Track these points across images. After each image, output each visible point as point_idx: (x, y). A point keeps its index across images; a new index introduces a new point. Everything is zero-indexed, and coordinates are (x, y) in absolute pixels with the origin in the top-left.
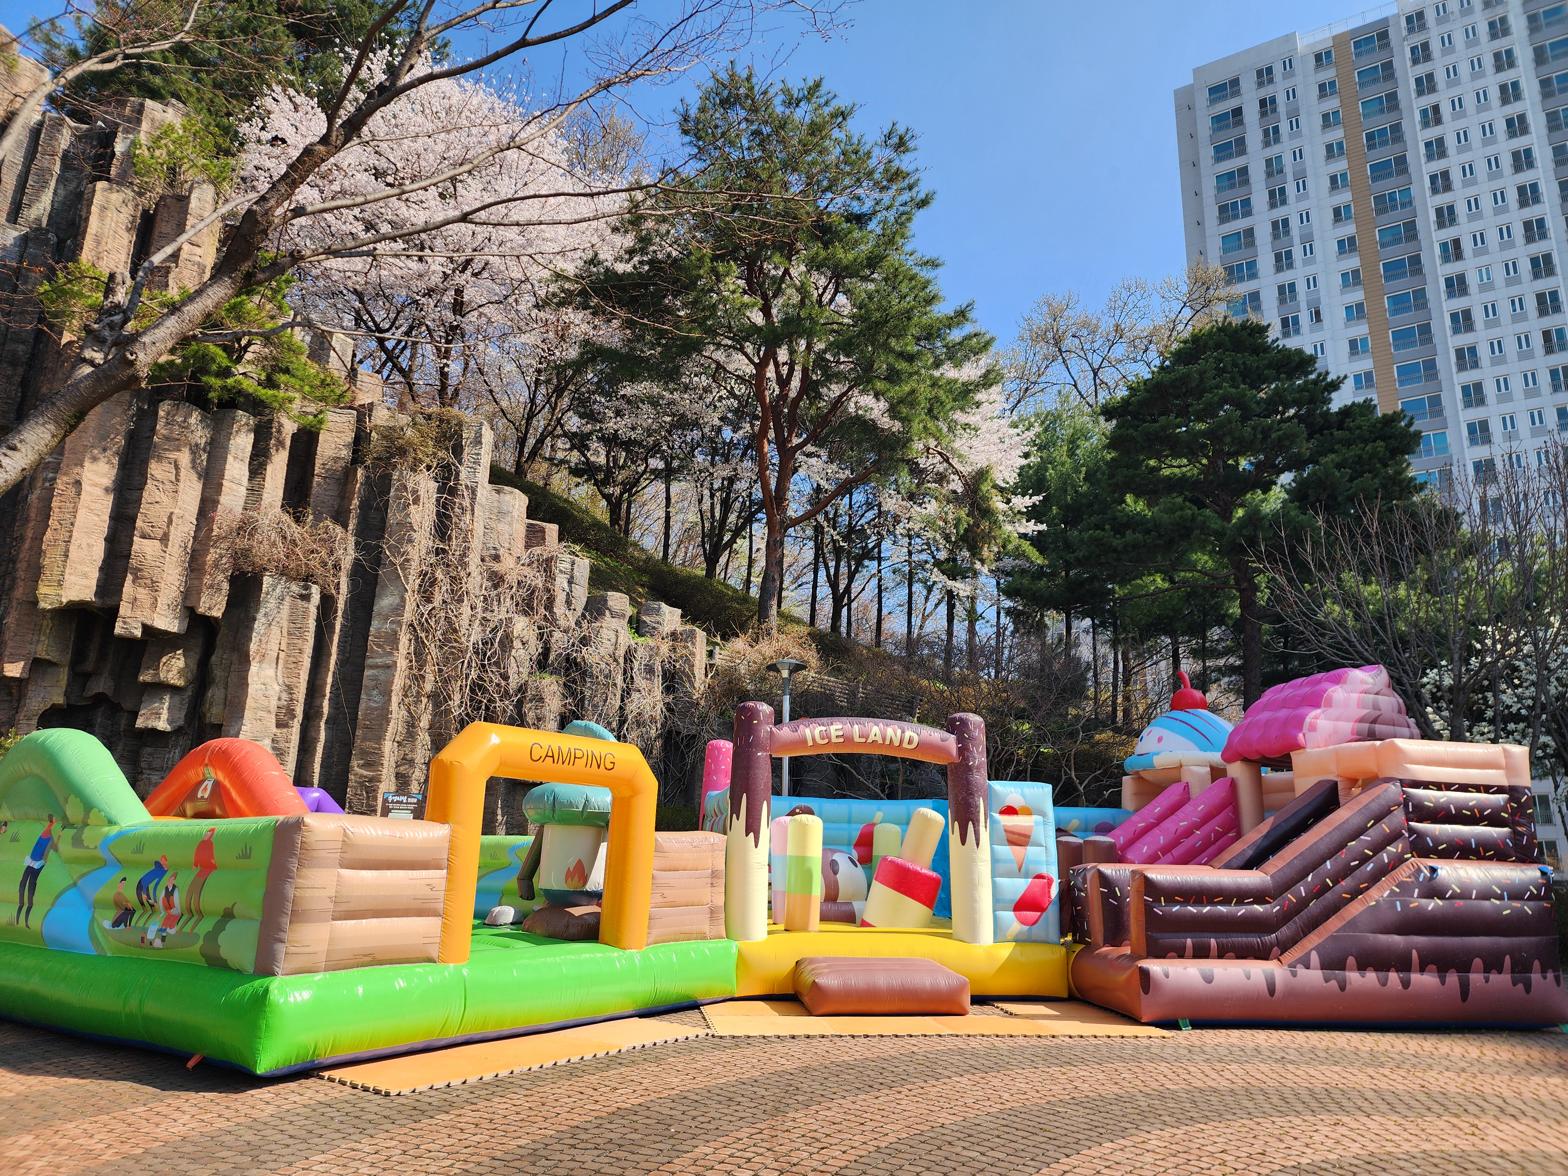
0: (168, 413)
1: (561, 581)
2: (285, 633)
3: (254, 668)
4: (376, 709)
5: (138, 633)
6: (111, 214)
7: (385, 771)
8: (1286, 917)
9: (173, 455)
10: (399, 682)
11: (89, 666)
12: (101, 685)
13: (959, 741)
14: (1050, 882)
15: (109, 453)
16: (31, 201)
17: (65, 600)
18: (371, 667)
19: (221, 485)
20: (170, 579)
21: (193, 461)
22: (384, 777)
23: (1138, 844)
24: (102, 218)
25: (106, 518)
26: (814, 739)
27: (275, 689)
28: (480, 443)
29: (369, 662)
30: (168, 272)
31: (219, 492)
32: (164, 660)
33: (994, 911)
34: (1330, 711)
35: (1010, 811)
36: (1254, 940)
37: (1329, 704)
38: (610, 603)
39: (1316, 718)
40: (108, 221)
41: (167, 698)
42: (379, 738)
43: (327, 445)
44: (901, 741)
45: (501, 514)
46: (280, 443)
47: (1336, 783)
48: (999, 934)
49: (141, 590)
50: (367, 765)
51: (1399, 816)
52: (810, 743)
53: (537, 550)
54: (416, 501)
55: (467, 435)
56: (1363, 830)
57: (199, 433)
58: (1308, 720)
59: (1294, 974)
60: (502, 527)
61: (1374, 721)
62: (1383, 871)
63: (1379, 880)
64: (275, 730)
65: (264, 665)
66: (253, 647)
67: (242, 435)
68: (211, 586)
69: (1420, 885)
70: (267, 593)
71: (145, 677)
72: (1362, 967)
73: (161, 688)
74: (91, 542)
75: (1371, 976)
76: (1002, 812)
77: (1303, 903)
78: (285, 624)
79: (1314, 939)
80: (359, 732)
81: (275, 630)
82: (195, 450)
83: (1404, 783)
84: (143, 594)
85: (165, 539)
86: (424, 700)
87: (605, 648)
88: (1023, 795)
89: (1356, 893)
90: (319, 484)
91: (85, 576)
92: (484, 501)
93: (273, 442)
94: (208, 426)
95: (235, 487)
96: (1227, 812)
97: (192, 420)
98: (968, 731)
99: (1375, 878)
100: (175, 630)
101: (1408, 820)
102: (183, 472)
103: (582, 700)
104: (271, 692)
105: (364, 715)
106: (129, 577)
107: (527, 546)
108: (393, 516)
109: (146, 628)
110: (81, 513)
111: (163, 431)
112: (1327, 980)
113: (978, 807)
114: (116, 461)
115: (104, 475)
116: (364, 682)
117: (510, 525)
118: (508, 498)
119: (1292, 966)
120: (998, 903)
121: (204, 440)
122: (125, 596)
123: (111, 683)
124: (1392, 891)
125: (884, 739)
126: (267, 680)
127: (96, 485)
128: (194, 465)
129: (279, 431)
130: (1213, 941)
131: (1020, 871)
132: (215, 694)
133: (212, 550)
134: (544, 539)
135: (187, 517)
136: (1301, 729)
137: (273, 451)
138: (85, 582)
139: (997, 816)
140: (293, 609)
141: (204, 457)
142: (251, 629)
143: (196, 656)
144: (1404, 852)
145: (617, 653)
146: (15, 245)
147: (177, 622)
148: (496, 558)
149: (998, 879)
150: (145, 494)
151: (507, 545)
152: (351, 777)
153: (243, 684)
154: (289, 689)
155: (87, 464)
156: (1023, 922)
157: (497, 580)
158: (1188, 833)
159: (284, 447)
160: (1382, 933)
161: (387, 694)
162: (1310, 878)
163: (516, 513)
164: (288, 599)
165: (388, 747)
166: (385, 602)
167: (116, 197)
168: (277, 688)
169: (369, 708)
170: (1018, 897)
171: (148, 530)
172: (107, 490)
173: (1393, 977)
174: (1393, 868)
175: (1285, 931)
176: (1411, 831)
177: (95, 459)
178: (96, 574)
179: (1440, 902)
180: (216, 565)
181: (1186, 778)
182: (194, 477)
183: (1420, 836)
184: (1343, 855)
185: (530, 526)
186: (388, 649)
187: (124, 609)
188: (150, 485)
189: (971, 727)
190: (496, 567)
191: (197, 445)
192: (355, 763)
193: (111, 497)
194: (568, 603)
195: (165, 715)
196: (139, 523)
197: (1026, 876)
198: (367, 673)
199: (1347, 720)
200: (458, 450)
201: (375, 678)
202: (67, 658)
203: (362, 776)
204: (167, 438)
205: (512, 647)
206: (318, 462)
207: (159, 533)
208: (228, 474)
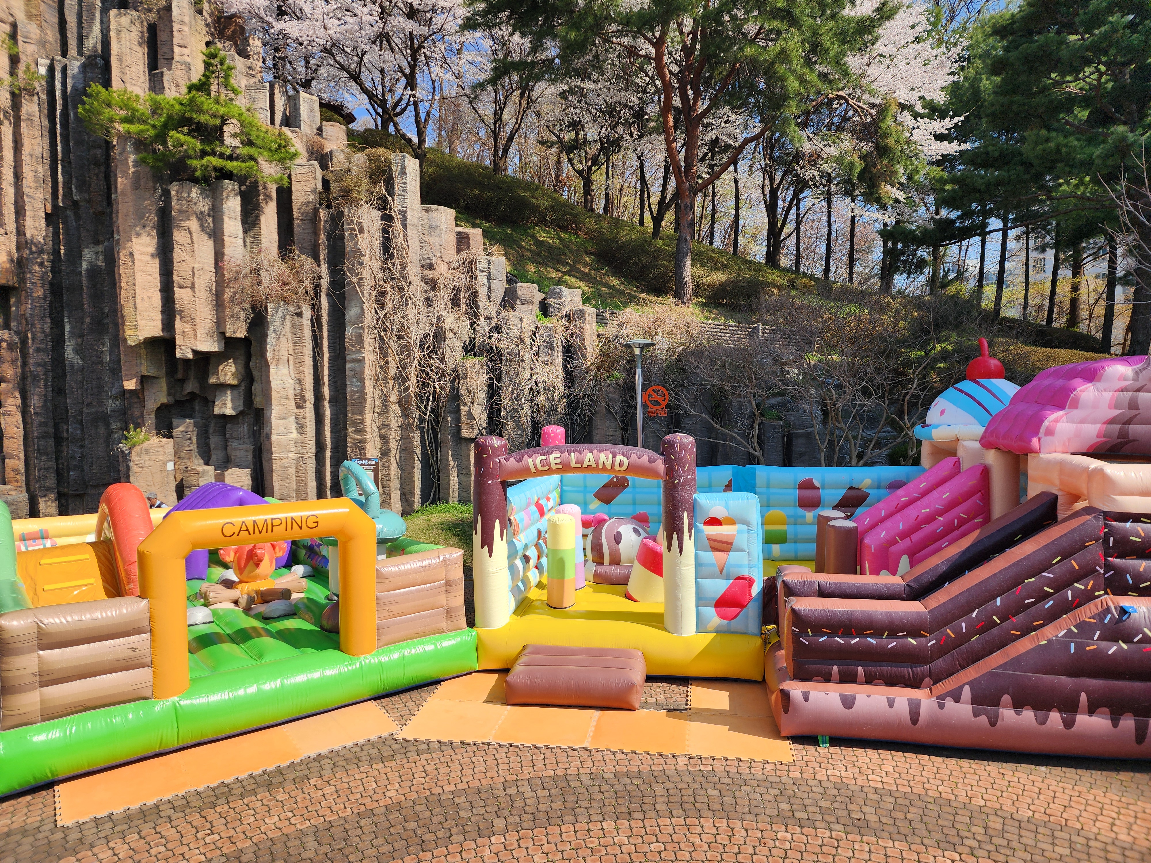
0: (177, 192)
1: (482, 278)
2: (290, 343)
3: (273, 370)
4: (357, 392)
5: (190, 356)
6: (125, 35)
7: (368, 435)
8: (942, 650)
9: (186, 224)
10: (369, 372)
11: (180, 375)
12: (191, 386)
13: (666, 462)
14: (751, 582)
15: (148, 229)
16: (87, 32)
17: (142, 338)
18: (350, 362)
19: (223, 240)
20: (203, 315)
21: (202, 226)
22: (368, 439)
23: (878, 529)
24: (119, 40)
25: (158, 276)
26: (536, 467)
27: (290, 383)
28: (405, 173)
29: (348, 358)
30: (162, 76)
31: (223, 246)
32: (221, 367)
33: (697, 606)
34: (1076, 413)
35: (714, 521)
36: (906, 671)
37: (1075, 405)
38: (519, 293)
39: (1056, 421)
40: (123, 41)
41: (229, 393)
42: (362, 413)
43: (299, 194)
44: (613, 465)
45: (432, 229)
46: (268, 197)
47: (1056, 497)
48: (701, 626)
49: (186, 325)
50: (357, 431)
51: (1095, 550)
52: (533, 470)
53: (463, 255)
54: (361, 231)
55: (396, 169)
56: (1047, 566)
57: (201, 204)
58: (1046, 423)
59: (941, 706)
60: (433, 240)
61: (1129, 422)
62: (1064, 608)
63: (1059, 616)
64: (296, 410)
65: (280, 367)
66: (269, 355)
67: (232, 199)
68: (232, 316)
69: (1104, 628)
70: (273, 315)
71: (212, 381)
72: (1018, 705)
73: (223, 387)
74: (150, 295)
75: (1028, 715)
76: (706, 523)
77: (963, 638)
78: (289, 335)
79: (972, 673)
80: (349, 409)
81: (283, 341)
82: (201, 216)
83: (1108, 516)
84: (187, 327)
85: (193, 287)
86: (391, 382)
87: (514, 332)
88: (727, 507)
89: (1026, 630)
90: (299, 226)
91: (151, 319)
92: (416, 221)
93: (261, 197)
94: (207, 196)
95: (233, 240)
96: (976, 499)
97: (193, 195)
98: (675, 453)
99: (1053, 616)
100: (216, 350)
101: (1107, 555)
102: (195, 235)
103: (501, 373)
104: (288, 385)
105: (351, 396)
106: (178, 317)
107: (459, 251)
108: (349, 245)
109: (195, 352)
110: (138, 275)
111: (177, 207)
112: (976, 715)
113: (682, 519)
114: (154, 233)
115: (148, 245)
116: (348, 373)
117: (440, 236)
118: (435, 214)
119: (941, 697)
120: (700, 600)
121: (207, 208)
122: (177, 331)
123: (197, 385)
124: (1070, 630)
125: (597, 464)
126: (284, 377)
127: (144, 254)
128: (203, 228)
129: (265, 188)
130: (860, 669)
131: (722, 572)
132: (256, 388)
133: (227, 290)
134: (469, 243)
135: (206, 267)
136: (1036, 433)
137: (263, 205)
138: (152, 323)
139: (701, 526)
140: (293, 323)
141: (210, 220)
142: (266, 341)
143: (242, 362)
144: (1094, 589)
145: (523, 336)
146: (79, 73)
147: (216, 344)
148: (431, 267)
149: (700, 580)
150: (175, 256)
151: (438, 254)
152: (349, 440)
153: (269, 382)
154: (299, 381)
155: (134, 239)
156: (722, 617)
157: (433, 284)
158: (930, 519)
159: (271, 199)
160: (1046, 673)
161: (362, 380)
162: (974, 615)
163: (443, 227)
164: (288, 317)
165: (369, 417)
166: (352, 313)
167: (125, 20)
168: (292, 382)
169: (352, 391)
170: (718, 596)
171: (182, 282)
172: (152, 255)
173: (1055, 717)
174: (1077, 607)
175: (940, 663)
176: (1108, 567)
177: (138, 235)
178: (160, 317)
179: (1125, 647)
180: (232, 300)
181: (960, 453)
182: (205, 237)
183: (1120, 573)
184: (1016, 593)
185: (459, 234)
186: (358, 347)
187: (179, 340)
188: (176, 250)
189: (678, 449)
190: (430, 274)
191: (202, 213)
192: (350, 430)
193: (157, 261)
194: (489, 297)
195: (229, 404)
196: (175, 278)
197: (728, 577)
198: (348, 366)
199: (1094, 422)
200: (389, 183)
201: (353, 369)
202: (163, 372)
203: (355, 439)
204: (180, 211)
205: (446, 338)
206: (295, 208)
207: (189, 283)
208: (226, 232)
